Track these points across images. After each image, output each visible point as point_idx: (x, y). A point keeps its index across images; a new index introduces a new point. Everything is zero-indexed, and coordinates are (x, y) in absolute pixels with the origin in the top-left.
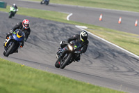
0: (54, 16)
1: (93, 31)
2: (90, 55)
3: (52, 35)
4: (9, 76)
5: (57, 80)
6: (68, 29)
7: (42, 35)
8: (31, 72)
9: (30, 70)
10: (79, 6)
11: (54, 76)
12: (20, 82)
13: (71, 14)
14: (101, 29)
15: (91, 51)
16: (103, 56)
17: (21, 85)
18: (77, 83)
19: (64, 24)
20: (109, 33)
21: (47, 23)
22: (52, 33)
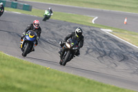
0: (79, 19)
1: (118, 34)
2: (115, 57)
4: (34, 79)
5: (82, 83)
6: (94, 32)
8: (56, 75)
9: (55, 73)
10: (104, 10)
11: (79, 78)
12: (44, 84)
13: (97, 18)
14: (126, 32)
15: (116, 54)
16: (128, 59)
17: (46, 87)
18: (102, 85)
19: (90, 27)
20: (134, 36)
21: (72, 26)
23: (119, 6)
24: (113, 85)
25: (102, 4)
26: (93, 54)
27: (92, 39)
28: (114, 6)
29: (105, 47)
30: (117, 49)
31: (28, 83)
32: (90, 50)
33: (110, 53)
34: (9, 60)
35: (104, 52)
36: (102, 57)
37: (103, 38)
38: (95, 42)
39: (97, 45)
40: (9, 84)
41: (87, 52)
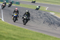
2: (56, 25)
3: (40, 16)
4: (21, 34)
5: (41, 36)
6: (47, 14)
7: (35, 16)
9: (30, 32)
12: (25, 36)
15: (56, 23)
17: (26, 38)
18: (50, 37)
19: (45, 12)
22: (40, 15)
23: (58, 3)
24: (55, 37)
25: (50, 2)
26: (47, 23)
27: (46, 17)
28: (55, 2)
29: (52, 20)
30: (57, 21)
31: (18, 36)
32: (45, 22)
33: (54, 23)
34: (10, 26)
35: (51, 22)
36: (50, 24)
37: (51, 16)
38: (47, 18)
39: (48, 20)
40: (10, 36)
41: (44, 23)
